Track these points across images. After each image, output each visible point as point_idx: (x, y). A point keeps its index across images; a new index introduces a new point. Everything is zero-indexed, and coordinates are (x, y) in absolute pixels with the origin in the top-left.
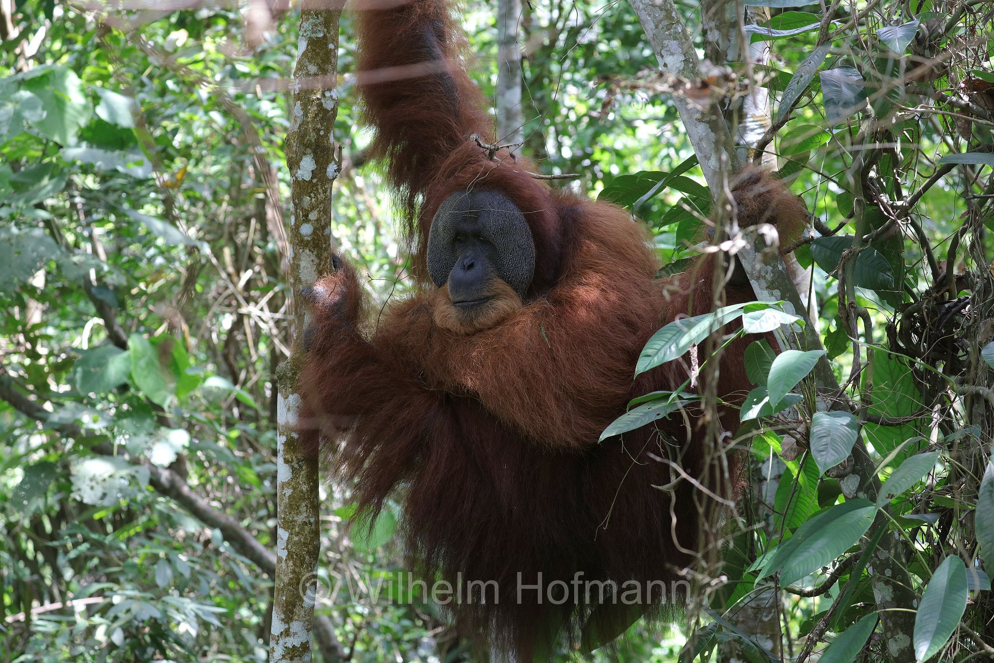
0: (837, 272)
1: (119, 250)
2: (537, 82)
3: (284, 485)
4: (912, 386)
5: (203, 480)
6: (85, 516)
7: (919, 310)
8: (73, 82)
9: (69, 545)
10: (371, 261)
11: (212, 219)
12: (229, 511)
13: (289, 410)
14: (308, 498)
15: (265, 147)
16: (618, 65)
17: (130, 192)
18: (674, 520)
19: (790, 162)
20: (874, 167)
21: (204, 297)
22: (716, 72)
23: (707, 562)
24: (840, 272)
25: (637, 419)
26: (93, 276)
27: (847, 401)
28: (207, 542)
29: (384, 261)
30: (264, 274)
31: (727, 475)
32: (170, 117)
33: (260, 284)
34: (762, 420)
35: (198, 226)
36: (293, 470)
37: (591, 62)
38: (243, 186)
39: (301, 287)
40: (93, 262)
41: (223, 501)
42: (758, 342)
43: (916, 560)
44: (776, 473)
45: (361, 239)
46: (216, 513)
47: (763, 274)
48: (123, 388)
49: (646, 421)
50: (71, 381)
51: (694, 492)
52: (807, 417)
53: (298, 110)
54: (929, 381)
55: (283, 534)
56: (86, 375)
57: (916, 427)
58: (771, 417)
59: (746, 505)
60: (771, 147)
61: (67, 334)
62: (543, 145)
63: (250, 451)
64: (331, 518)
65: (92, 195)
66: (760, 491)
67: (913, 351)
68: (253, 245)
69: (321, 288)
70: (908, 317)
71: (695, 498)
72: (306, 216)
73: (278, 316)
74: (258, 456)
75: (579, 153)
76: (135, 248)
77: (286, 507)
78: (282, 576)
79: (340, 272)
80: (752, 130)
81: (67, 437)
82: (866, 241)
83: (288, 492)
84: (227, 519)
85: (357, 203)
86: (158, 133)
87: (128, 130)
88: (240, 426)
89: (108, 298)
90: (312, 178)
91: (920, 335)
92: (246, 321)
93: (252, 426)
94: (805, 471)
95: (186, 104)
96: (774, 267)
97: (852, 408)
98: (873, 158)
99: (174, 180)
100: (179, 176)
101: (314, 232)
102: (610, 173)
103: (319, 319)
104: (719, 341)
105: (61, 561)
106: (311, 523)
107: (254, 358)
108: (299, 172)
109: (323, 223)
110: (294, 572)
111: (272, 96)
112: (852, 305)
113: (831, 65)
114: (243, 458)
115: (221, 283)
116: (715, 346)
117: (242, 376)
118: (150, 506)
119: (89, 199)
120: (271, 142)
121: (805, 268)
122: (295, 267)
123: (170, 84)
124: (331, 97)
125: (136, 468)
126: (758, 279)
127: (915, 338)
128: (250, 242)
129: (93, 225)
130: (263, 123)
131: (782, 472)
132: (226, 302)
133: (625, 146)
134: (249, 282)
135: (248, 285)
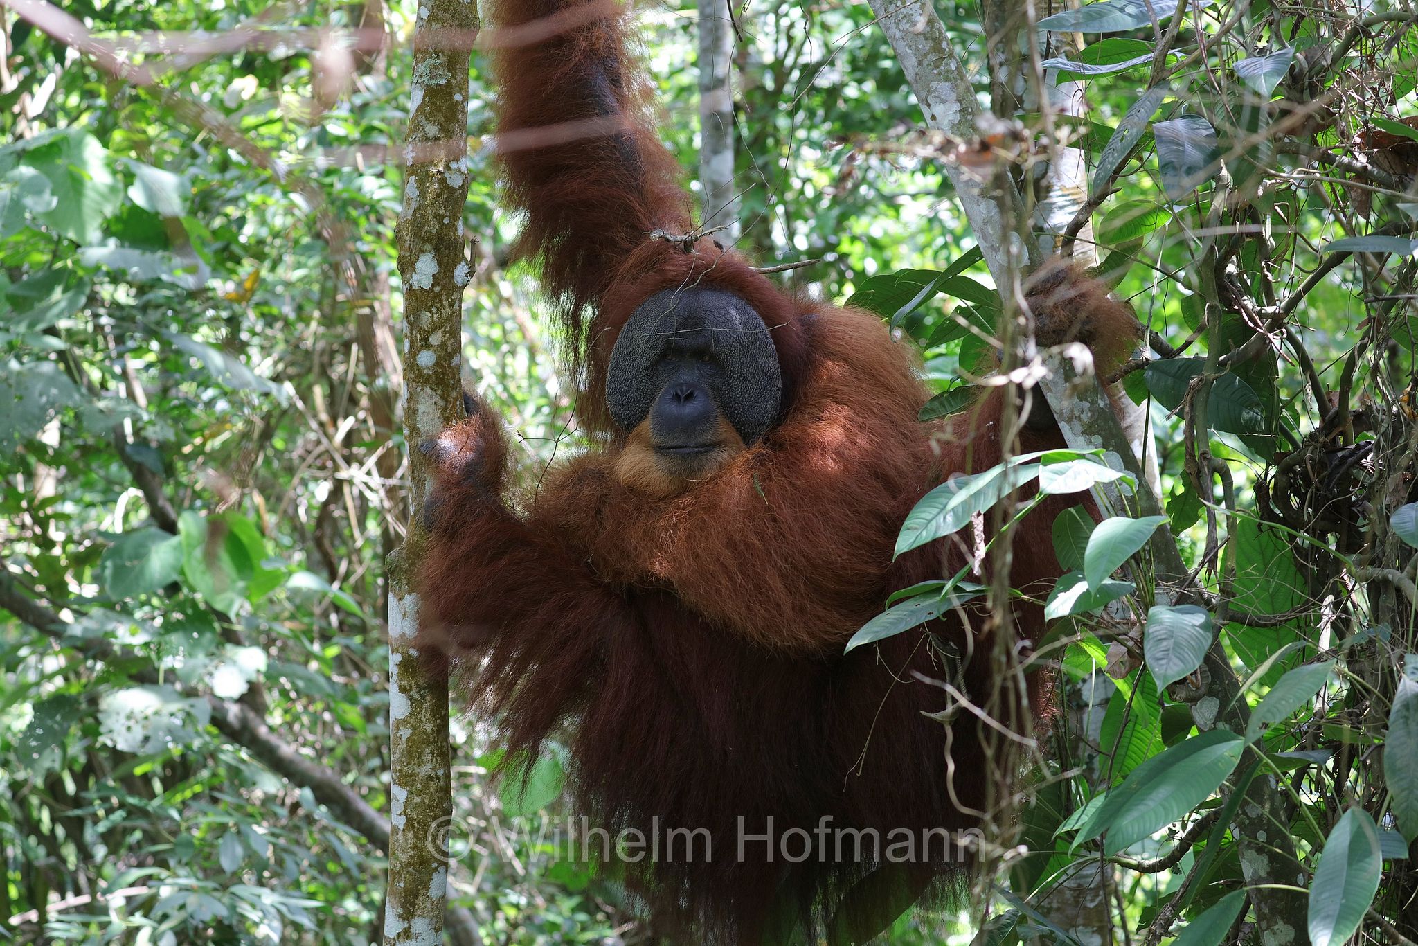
0: (1182, 409)
1: (165, 391)
2: (758, 143)
3: (399, 724)
4: (1293, 569)
5: (288, 718)
6: (122, 770)
7: (1301, 462)
8: (94, 153)
9: (101, 813)
10: (524, 402)
11: (295, 346)
12: (326, 761)
13: (405, 616)
14: (435, 742)
15: (369, 243)
16: (873, 117)
17: (178, 308)
18: (951, 767)
19: (1113, 253)
20: (1234, 258)
21: (286, 456)
22: (1000, 127)
23: (999, 827)
24: (1187, 409)
25: (900, 620)
26: (128, 428)
27: (1200, 593)
28: (296, 806)
29: (542, 401)
30: (370, 423)
31: (1025, 702)
32: (234, 201)
33: (366, 437)
34: (1078, 621)
35: (275, 356)
36: (413, 702)
37: (833, 114)
38: (340, 298)
39: (419, 441)
40: (128, 408)
41: (318, 746)
42: (1071, 510)
43: (1302, 818)
44: (1103, 696)
45: (509, 371)
46: (307, 764)
47: (1077, 413)
48: (173, 589)
49: (913, 623)
50: (97, 579)
51: (980, 726)
52: (1143, 616)
53: (412, 189)
54: (1316, 562)
55: (400, 794)
56: (119, 572)
57: (1299, 628)
58: (1091, 617)
59: (1058, 742)
60: (1086, 233)
61: (93, 512)
62: (768, 233)
63: (355, 675)
64: (472, 769)
65: (125, 313)
66: (1080, 721)
67: (1293, 520)
68: (354, 382)
69: (447, 442)
70: (1284, 471)
71: (981, 735)
72: (426, 339)
73: (392, 481)
74: (365, 682)
75: (819, 243)
76: (187, 388)
77: (402, 756)
78: (398, 853)
79: (475, 418)
80: (1061, 208)
81: (95, 658)
82: (1223, 364)
83: (406, 733)
84: (323, 772)
85: (502, 321)
86: (218, 222)
87: (175, 221)
88: (340, 639)
89: (150, 461)
90: (433, 286)
91: (1302, 497)
92: (346, 489)
93: (358, 639)
94: (1142, 693)
95: (257, 181)
96: (1092, 403)
97: (1207, 602)
98: (1232, 245)
99: (242, 291)
100: (248, 285)
101: (437, 363)
102: (863, 272)
103: (446, 486)
104: (1011, 511)
105: (89, 834)
106: (438, 778)
107: (359, 543)
108: (415, 277)
109: (449, 350)
110: (415, 847)
111: (379, 169)
112: (1204, 455)
113: (1170, 113)
114: (346, 685)
115: (312, 436)
116: (1005, 518)
117: (343, 568)
118: (213, 755)
119: (121, 319)
120: (379, 235)
121: (1138, 404)
122: (411, 413)
123: (233, 154)
124: (459, 169)
125: (192, 701)
126: (1070, 420)
127: (1295, 502)
128: (350, 377)
129: (128, 356)
130: (367, 208)
131: (1110, 695)
132: (319, 462)
133: (886, 233)
134: (350, 434)
135: (349, 439)
